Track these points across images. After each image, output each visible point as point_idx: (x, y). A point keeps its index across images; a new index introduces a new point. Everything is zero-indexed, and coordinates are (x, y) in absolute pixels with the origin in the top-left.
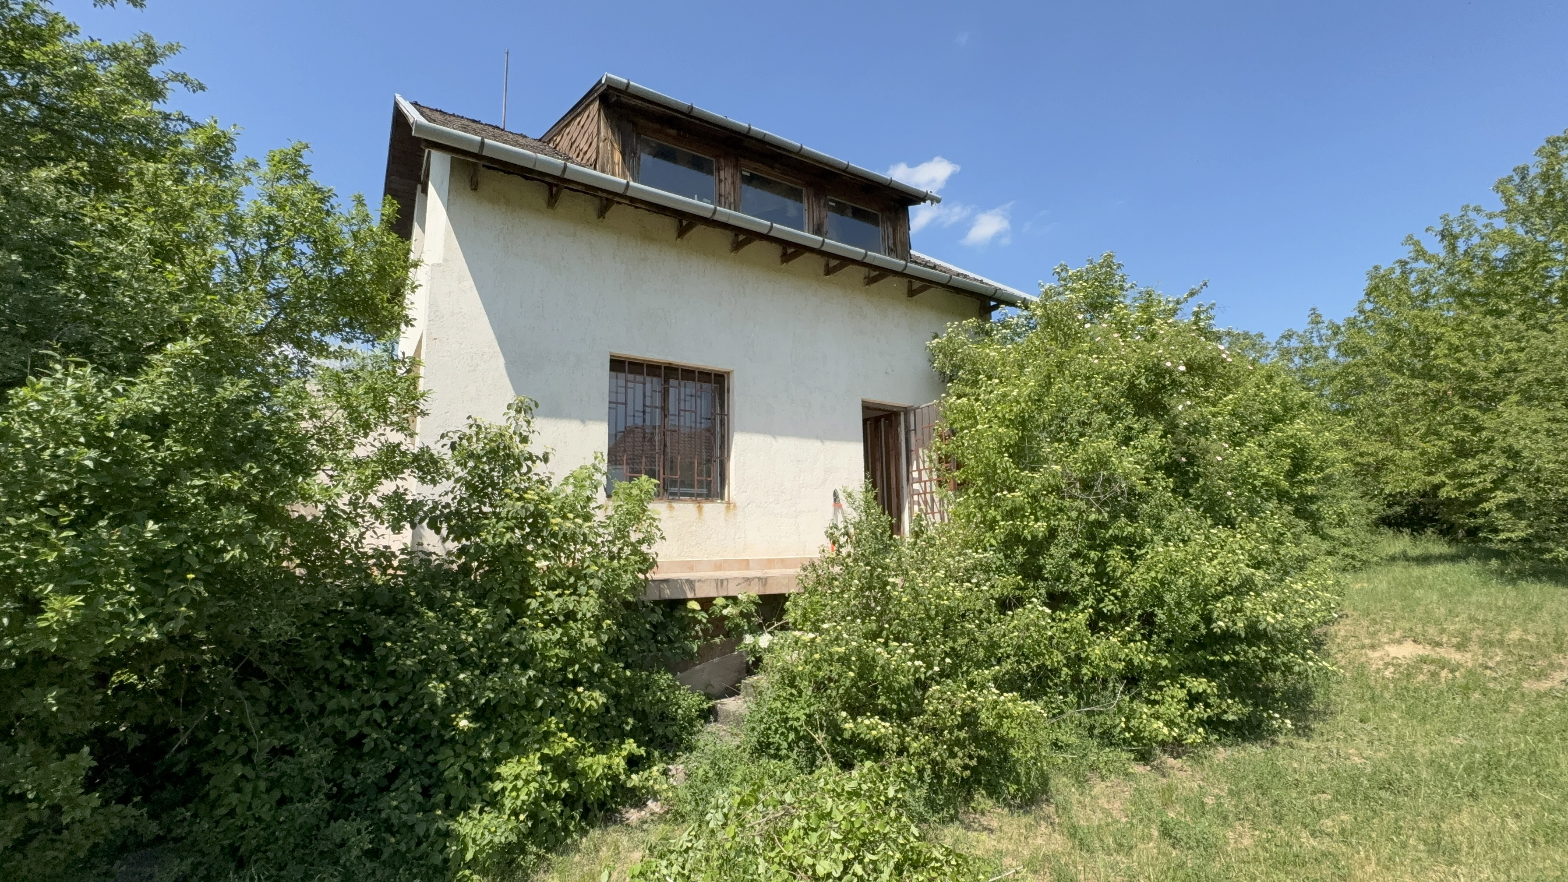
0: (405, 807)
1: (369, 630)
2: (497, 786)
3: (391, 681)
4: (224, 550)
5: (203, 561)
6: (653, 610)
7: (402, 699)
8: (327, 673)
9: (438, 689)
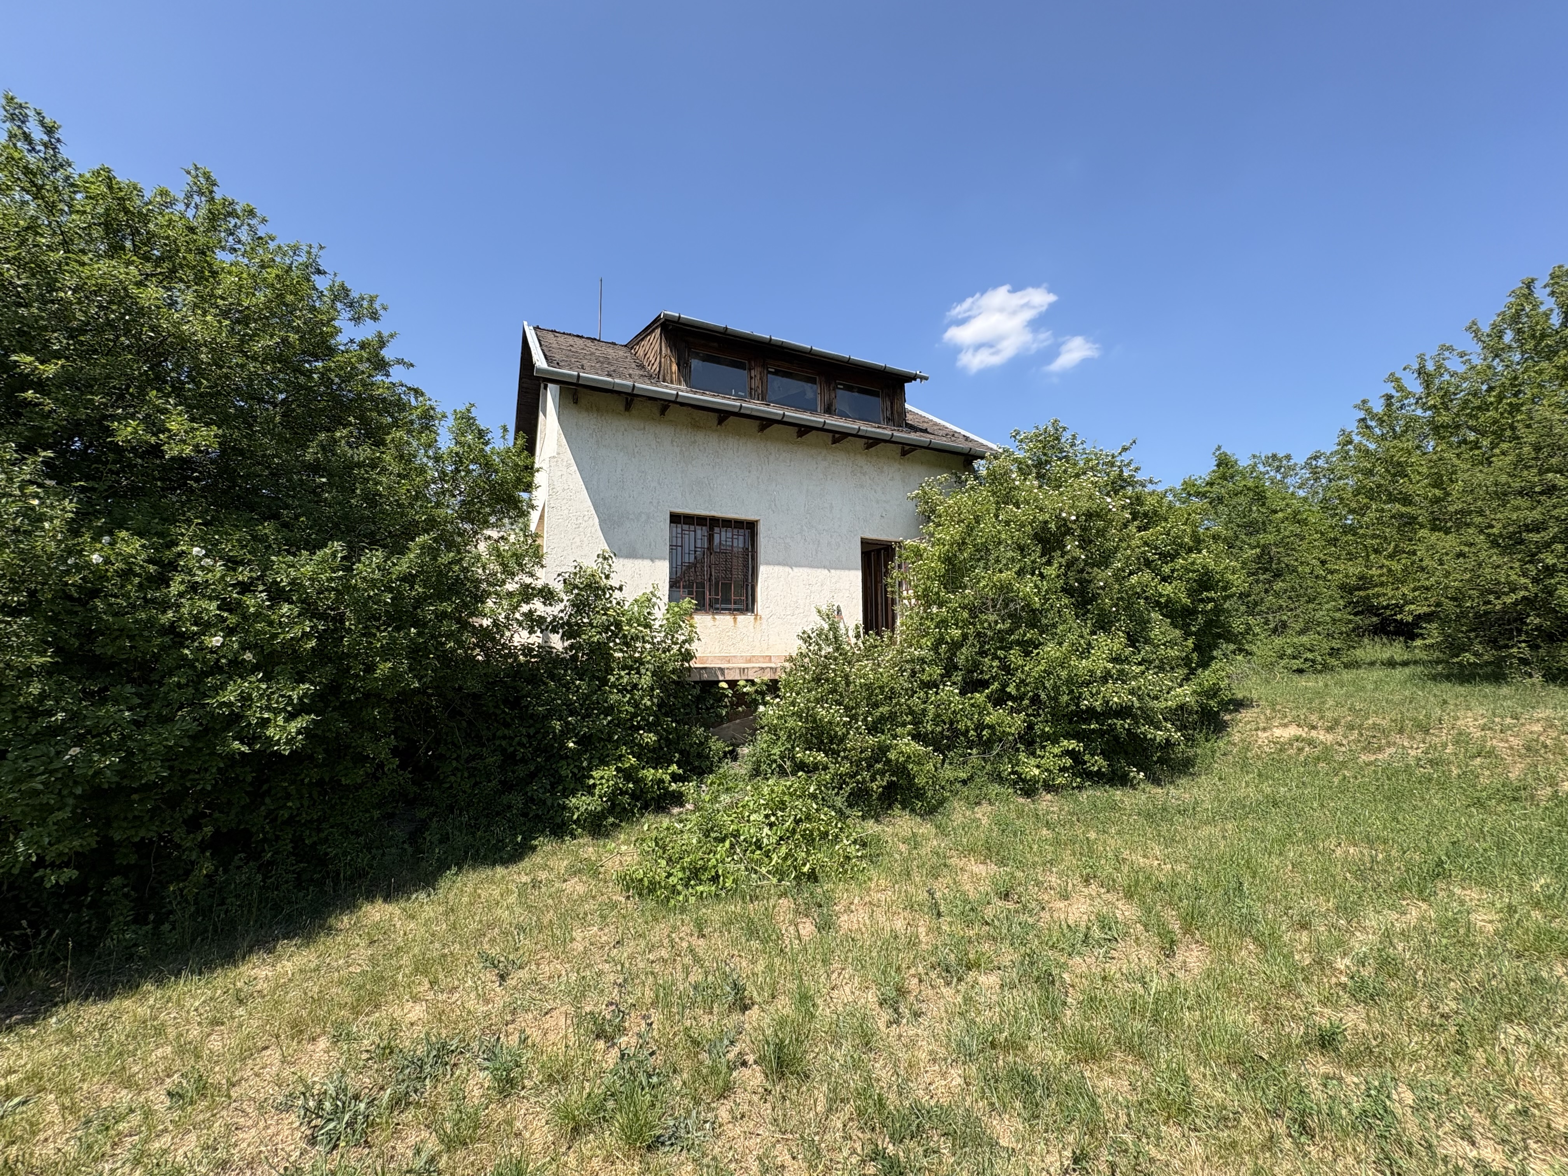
0: (541, 791)
1: (518, 691)
2: (591, 782)
3: (531, 721)
4: (445, 644)
5: (436, 649)
6: (694, 687)
7: (537, 732)
8: (496, 715)
9: (557, 725)
